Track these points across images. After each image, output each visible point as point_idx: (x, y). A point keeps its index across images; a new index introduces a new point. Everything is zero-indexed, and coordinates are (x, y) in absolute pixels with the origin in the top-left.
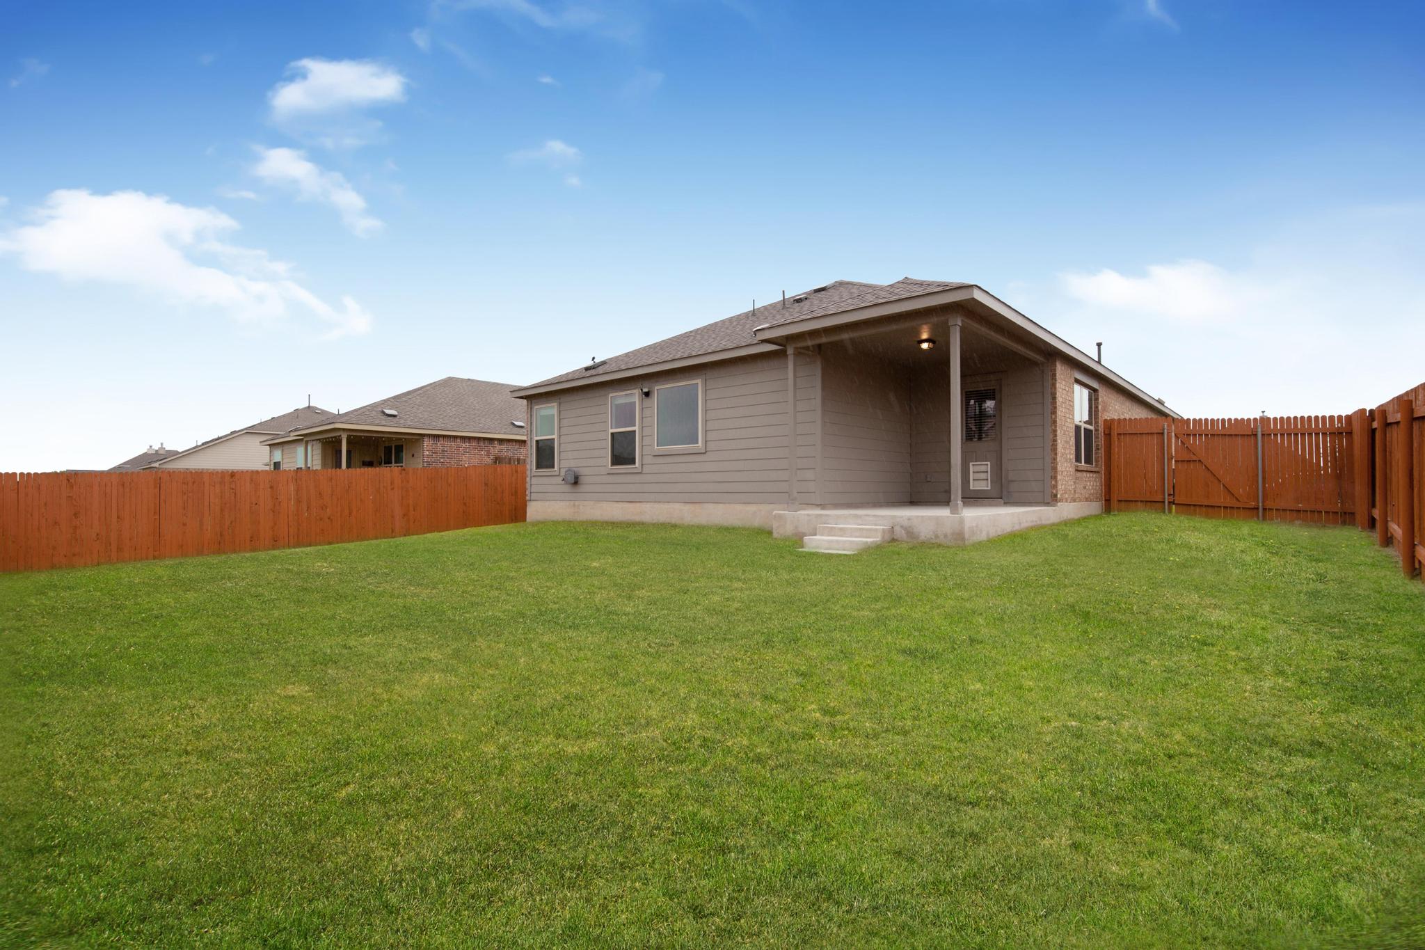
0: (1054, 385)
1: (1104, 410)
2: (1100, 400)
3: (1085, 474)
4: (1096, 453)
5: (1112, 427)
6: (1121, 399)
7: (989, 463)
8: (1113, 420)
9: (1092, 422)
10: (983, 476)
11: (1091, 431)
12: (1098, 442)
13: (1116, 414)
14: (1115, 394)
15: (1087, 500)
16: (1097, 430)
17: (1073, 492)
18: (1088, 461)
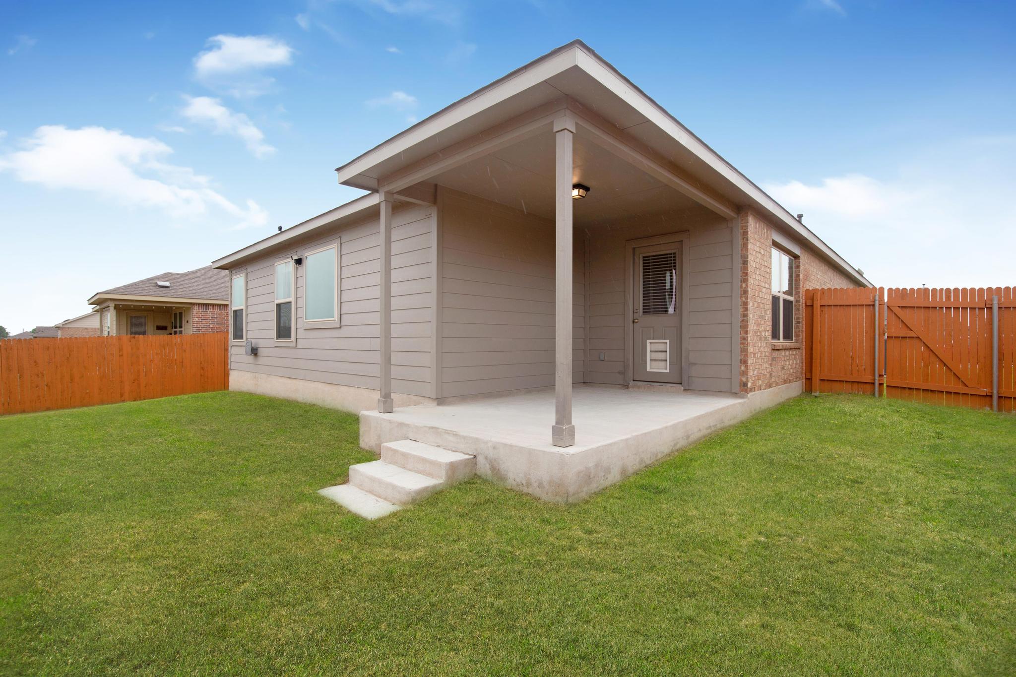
0: (745, 245)
1: (806, 279)
2: (802, 268)
3: (783, 353)
4: (797, 327)
5: (815, 298)
6: (824, 268)
7: (668, 341)
8: (815, 290)
9: (792, 292)
10: (661, 356)
11: (791, 302)
12: (800, 315)
13: (819, 284)
14: (817, 262)
15: (785, 382)
16: (797, 301)
17: (768, 376)
18: (788, 336)
